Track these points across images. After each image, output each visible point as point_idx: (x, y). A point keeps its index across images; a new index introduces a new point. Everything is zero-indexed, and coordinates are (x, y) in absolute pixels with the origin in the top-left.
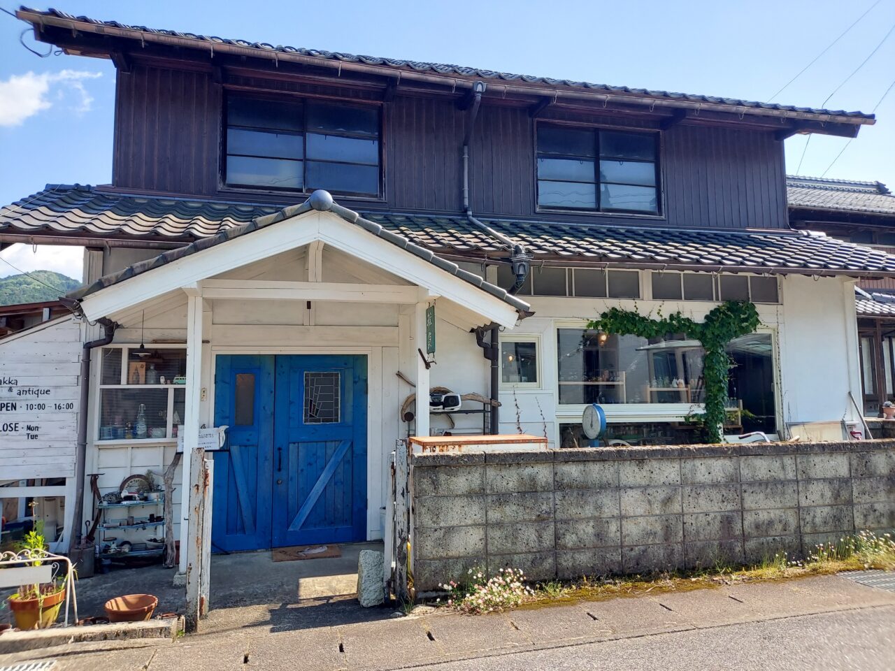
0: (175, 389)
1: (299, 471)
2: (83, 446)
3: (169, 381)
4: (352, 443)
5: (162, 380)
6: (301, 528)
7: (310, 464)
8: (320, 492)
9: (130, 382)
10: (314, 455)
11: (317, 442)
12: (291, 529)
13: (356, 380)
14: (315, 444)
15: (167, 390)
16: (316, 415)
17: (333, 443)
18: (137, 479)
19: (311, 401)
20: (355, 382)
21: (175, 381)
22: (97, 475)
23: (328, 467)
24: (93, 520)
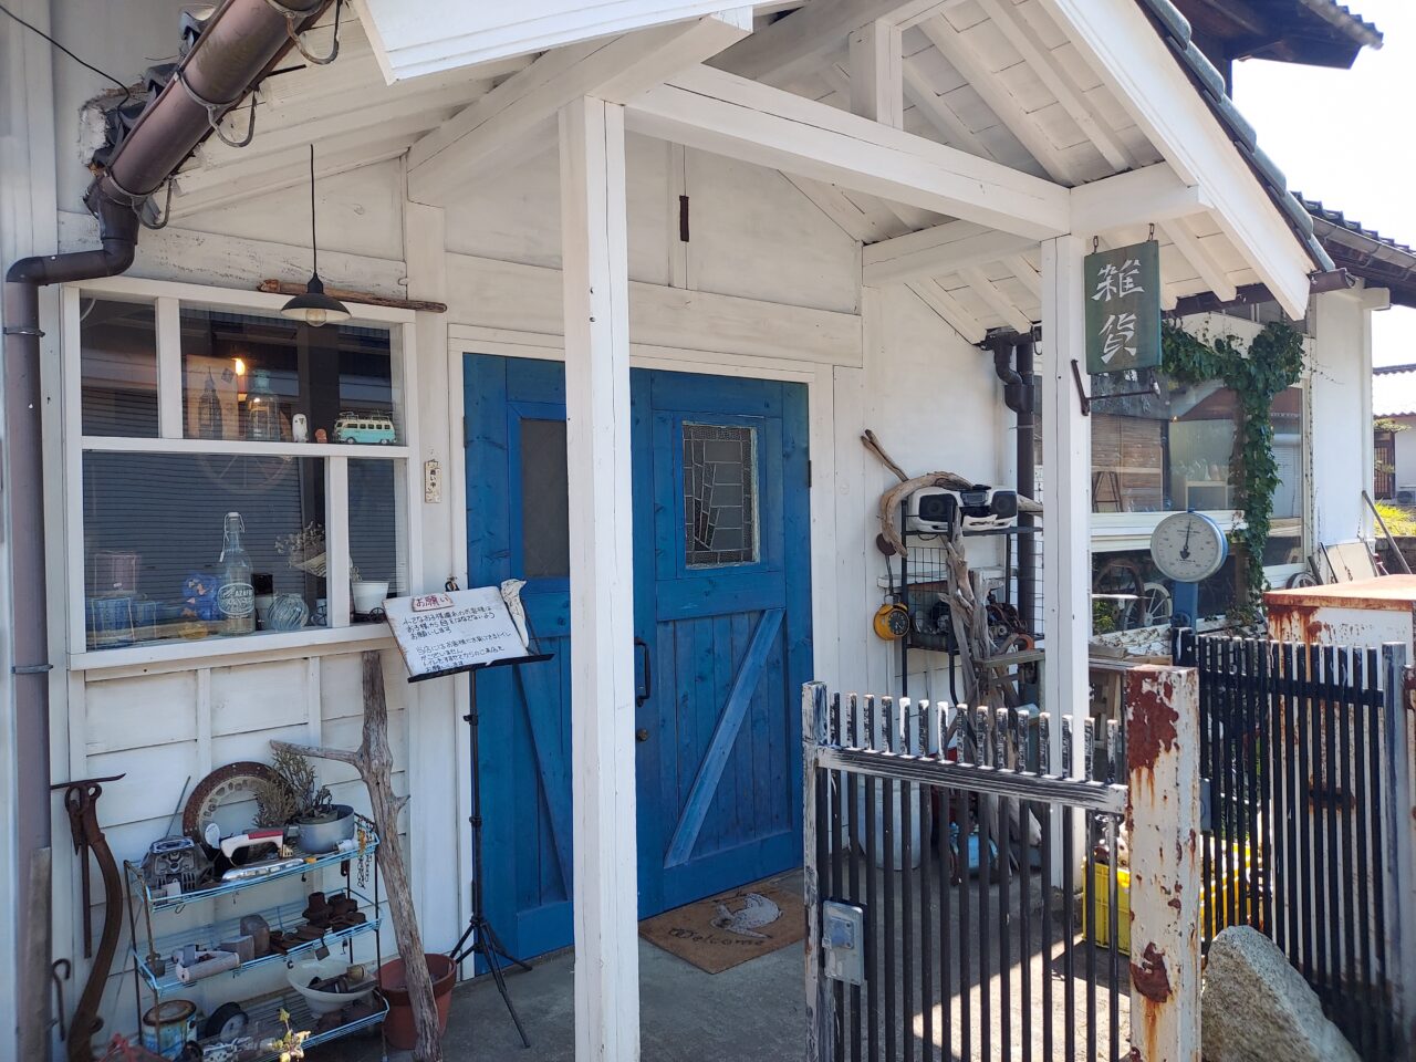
0: (353, 463)
1: (680, 701)
2: (35, 676)
3: (322, 434)
4: (785, 615)
5: (300, 425)
6: (693, 854)
7: (702, 678)
8: (728, 752)
9: (194, 430)
10: (709, 651)
11: (712, 617)
12: (671, 863)
13: (789, 449)
14: (708, 621)
15: (319, 464)
16: (708, 545)
17: (746, 616)
18: (239, 779)
19: (698, 503)
20: (786, 456)
21: (345, 432)
22: (94, 783)
23: (739, 684)
24: (88, 954)
